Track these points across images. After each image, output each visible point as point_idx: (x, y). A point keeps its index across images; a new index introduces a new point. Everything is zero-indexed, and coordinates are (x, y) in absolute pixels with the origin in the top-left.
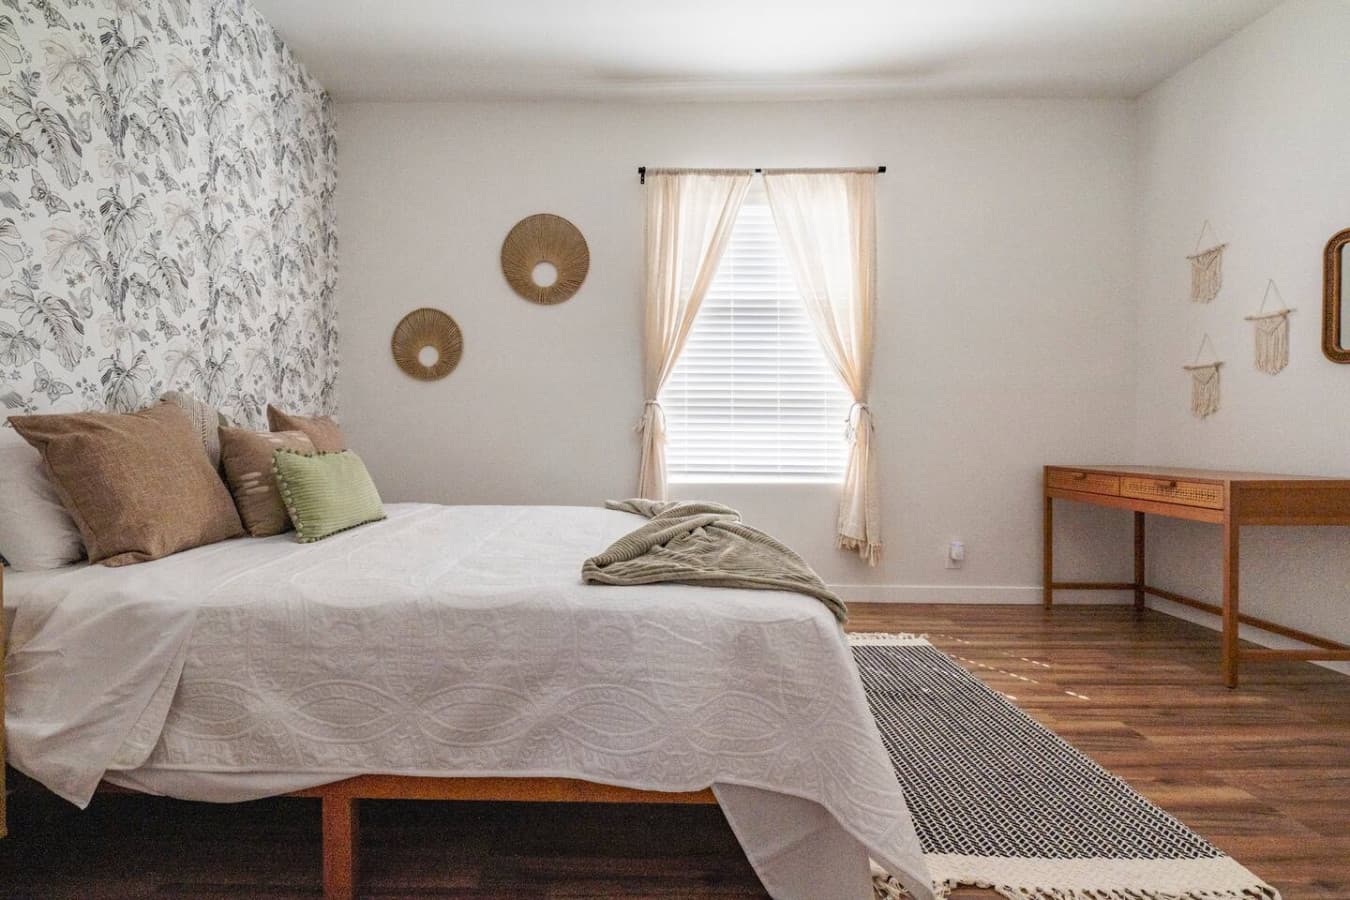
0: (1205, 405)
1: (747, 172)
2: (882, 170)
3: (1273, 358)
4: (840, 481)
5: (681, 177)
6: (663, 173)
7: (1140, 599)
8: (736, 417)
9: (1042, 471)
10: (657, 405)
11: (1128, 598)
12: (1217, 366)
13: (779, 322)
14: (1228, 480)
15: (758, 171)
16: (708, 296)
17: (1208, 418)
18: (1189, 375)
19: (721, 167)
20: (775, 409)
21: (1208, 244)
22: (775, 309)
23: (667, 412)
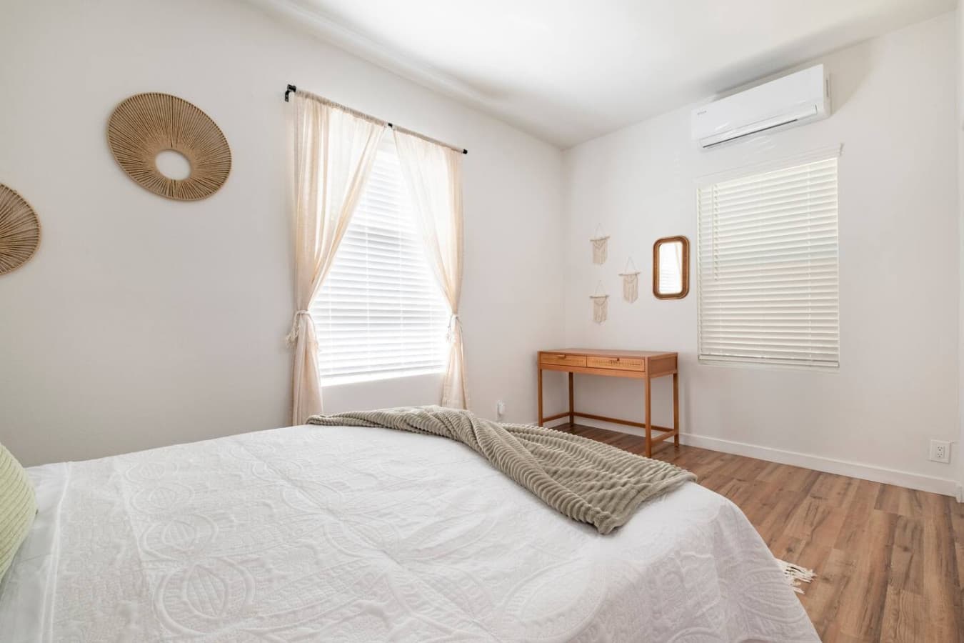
0: (600, 317)
1: (382, 123)
2: (465, 152)
3: (631, 295)
4: (442, 371)
5: (330, 108)
6: (313, 98)
7: (572, 420)
8: (371, 325)
9: (536, 355)
10: (308, 315)
11: (567, 419)
12: (606, 297)
13: (400, 249)
14: (647, 356)
15: (390, 125)
16: (353, 221)
17: (602, 323)
18: (592, 301)
19: (363, 112)
20: (399, 318)
21: (600, 235)
22: (397, 239)
23: (316, 322)
